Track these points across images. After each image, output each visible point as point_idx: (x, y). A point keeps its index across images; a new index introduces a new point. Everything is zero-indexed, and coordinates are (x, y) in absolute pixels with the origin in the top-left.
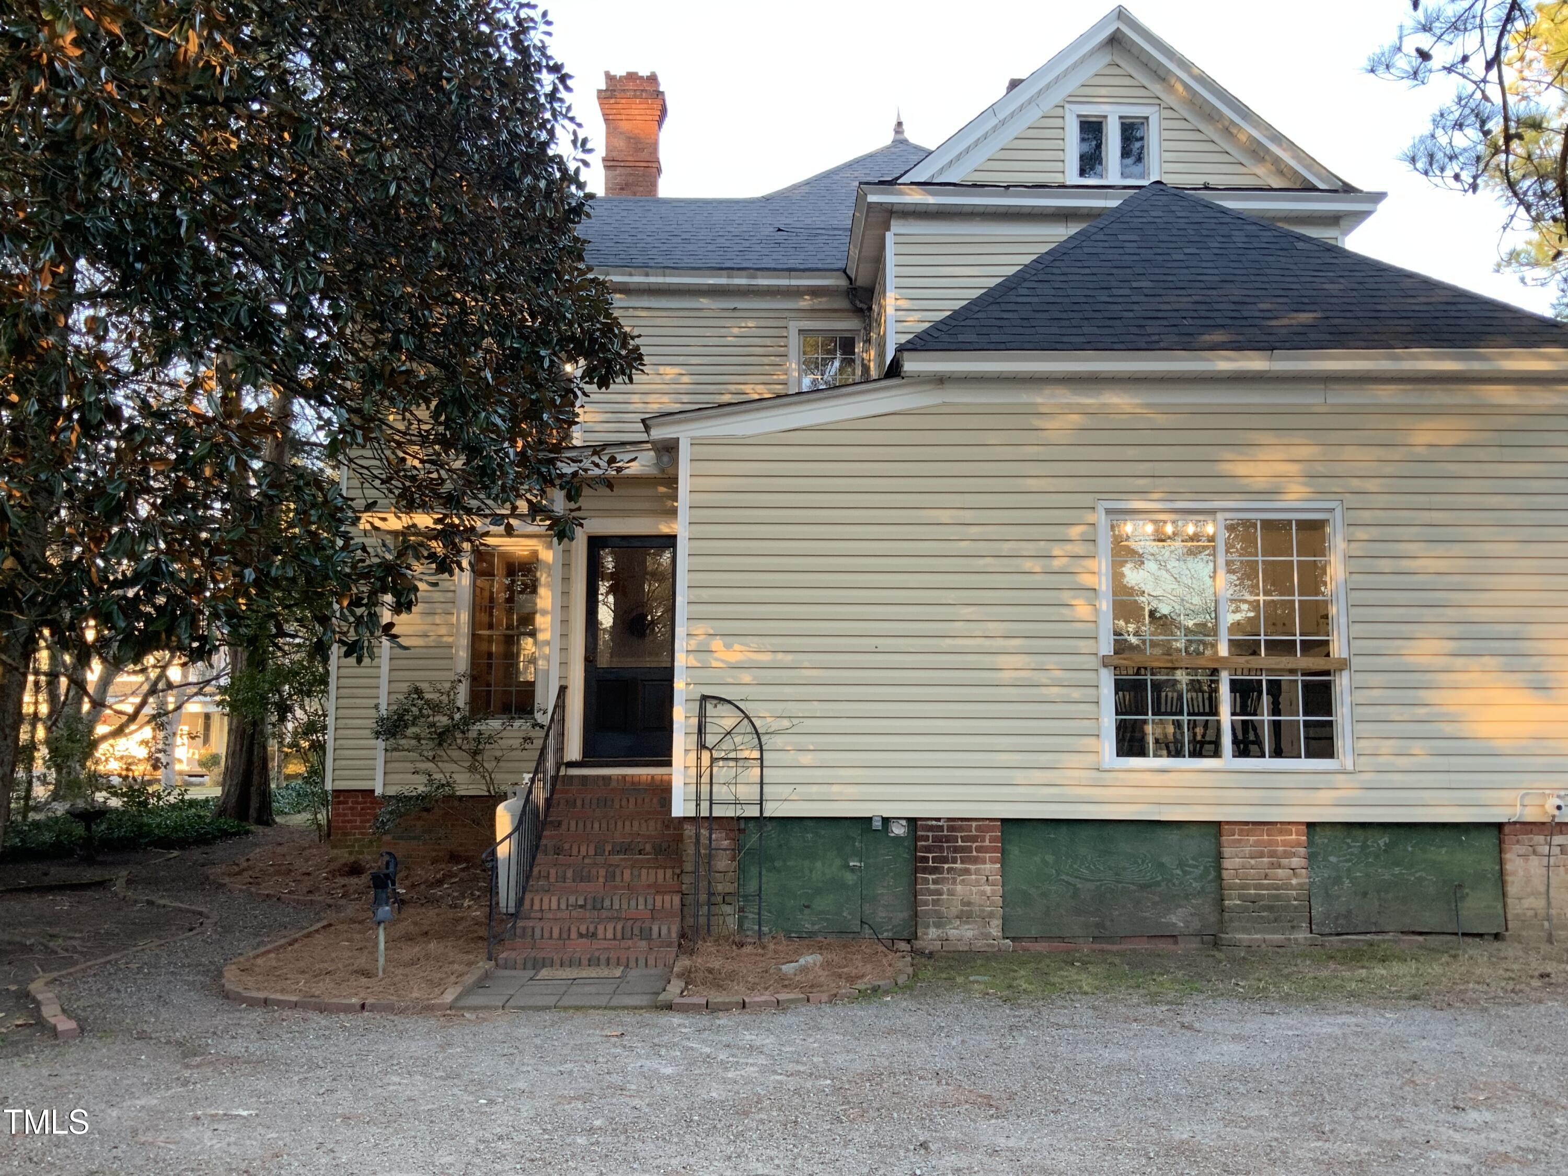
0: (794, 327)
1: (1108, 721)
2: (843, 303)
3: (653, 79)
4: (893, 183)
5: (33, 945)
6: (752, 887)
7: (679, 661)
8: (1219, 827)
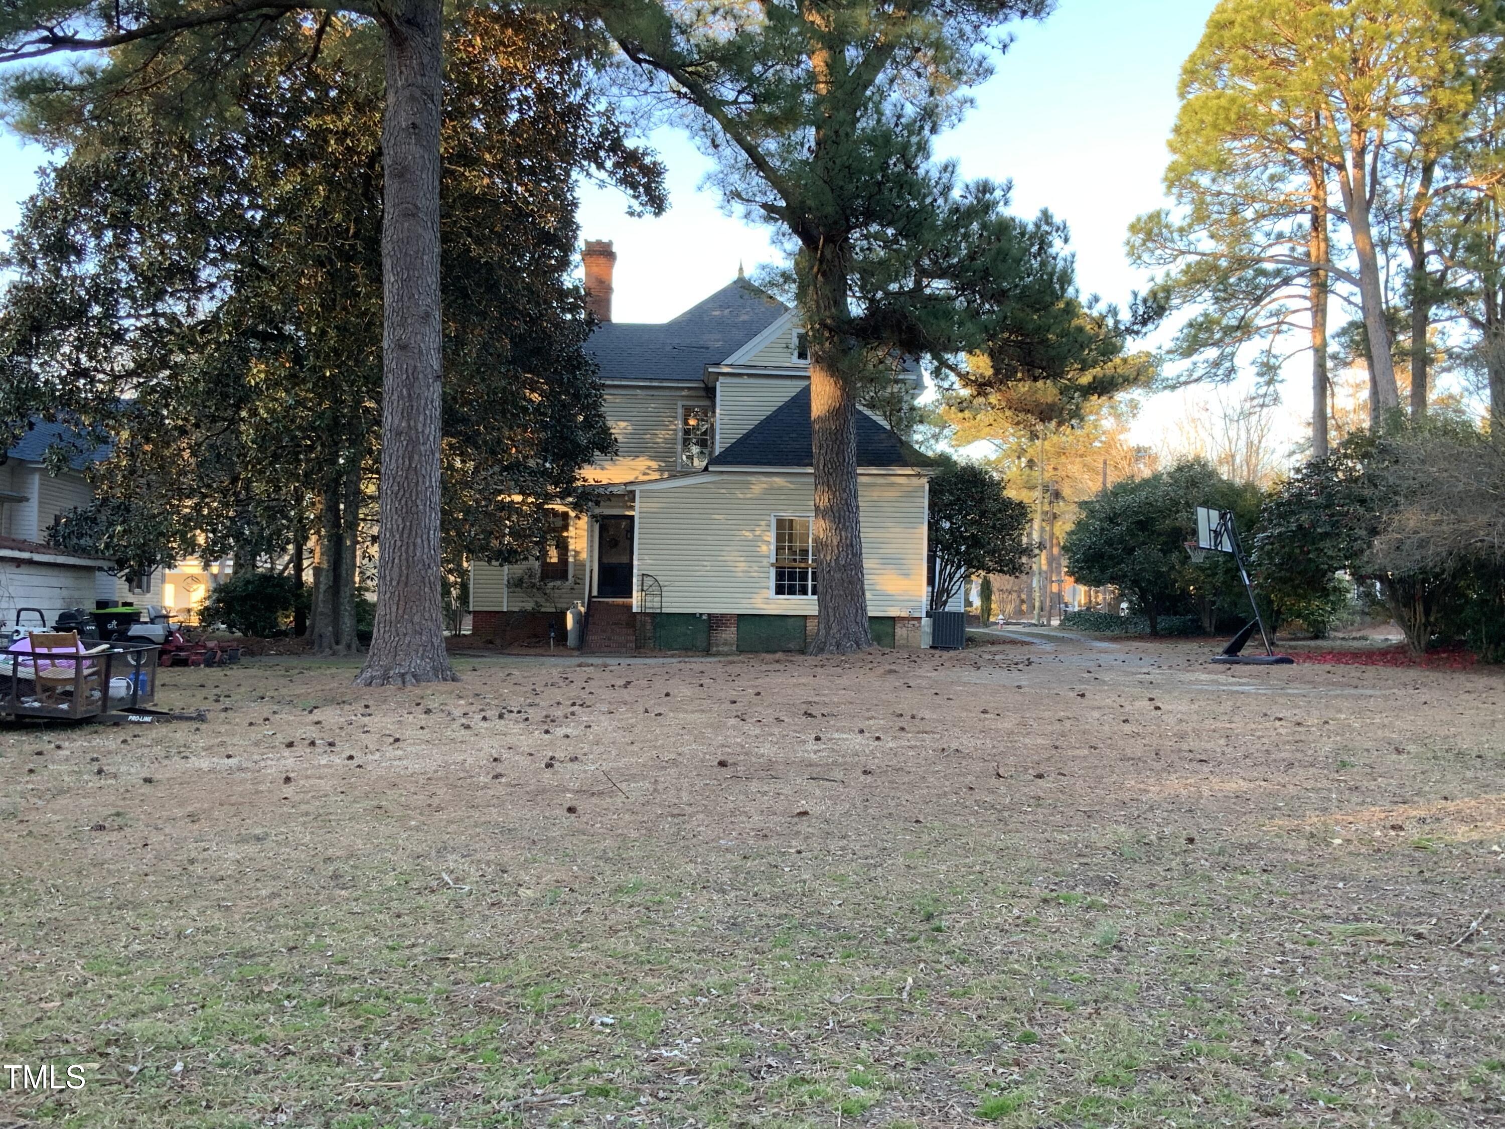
0: (680, 403)
1: (772, 583)
2: (703, 393)
3: (609, 244)
4: (719, 364)
6: (658, 634)
7: (635, 563)
8: (805, 617)
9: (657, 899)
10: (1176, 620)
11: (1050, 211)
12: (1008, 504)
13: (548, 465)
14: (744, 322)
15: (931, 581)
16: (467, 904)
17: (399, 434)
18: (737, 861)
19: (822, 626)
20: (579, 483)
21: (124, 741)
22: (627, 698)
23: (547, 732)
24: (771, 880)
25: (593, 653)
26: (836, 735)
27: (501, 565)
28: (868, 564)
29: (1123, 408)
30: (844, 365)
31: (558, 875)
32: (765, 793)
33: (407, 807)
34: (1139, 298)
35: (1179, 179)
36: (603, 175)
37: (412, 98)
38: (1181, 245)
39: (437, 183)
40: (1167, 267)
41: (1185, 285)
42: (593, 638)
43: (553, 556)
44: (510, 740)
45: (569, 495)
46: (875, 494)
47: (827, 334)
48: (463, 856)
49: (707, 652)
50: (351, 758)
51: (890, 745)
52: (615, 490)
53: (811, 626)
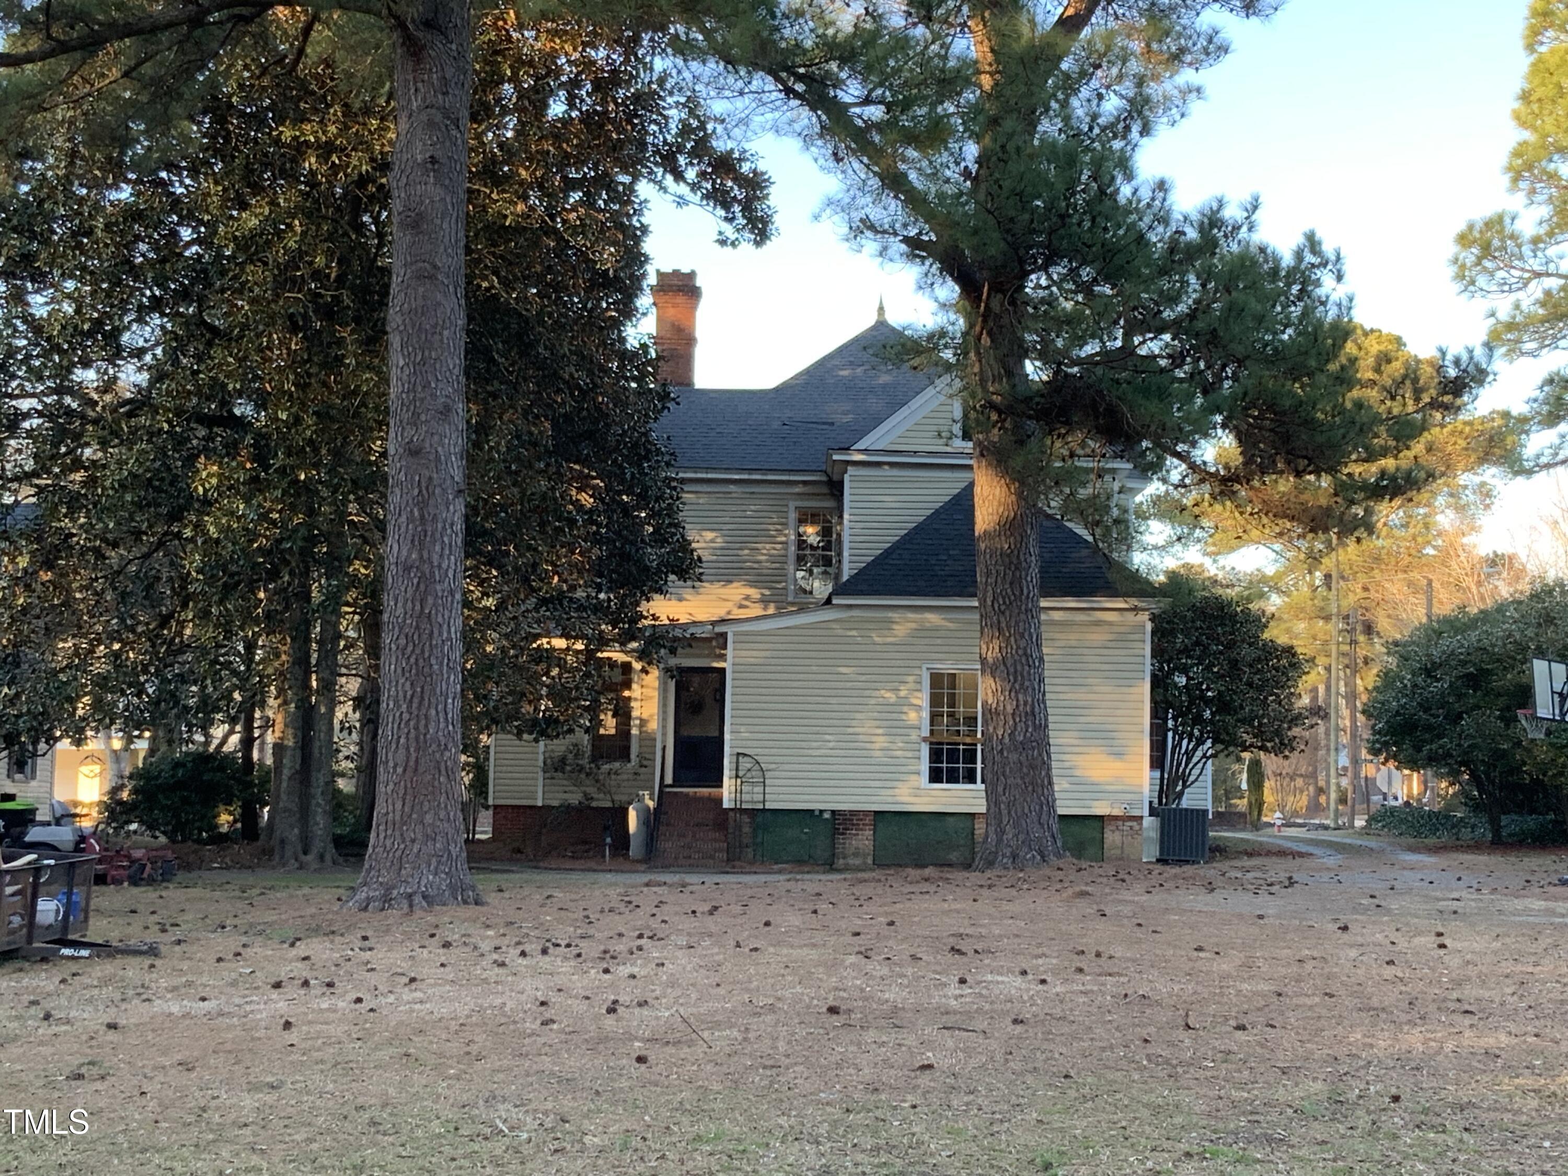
0: (792, 505)
1: (924, 766)
2: (825, 490)
3: (692, 275)
4: (848, 449)
6: (759, 840)
7: (727, 736)
8: (972, 815)
9: (741, 1148)
10: (1531, 822)
11: (1319, 235)
12: (1271, 650)
13: (602, 596)
14: (885, 386)
15: (1157, 762)
16: (527, 1150)
17: (407, 569)
18: (836, 1112)
19: (992, 829)
20: (646, 622)
21: (63, 981)
22: (713, 929)
23: (606, 971)
24: (875, 1134)
25: (666, 867)
26: (989, 977)
27: (536, 741)
28: (1059, 738)
29: (1470, 497)
30: (1018, 462)
31: (627, 1125)
32: (883, 1044)
33: (441, 1055)
34: (1449, 357)
35: (1530, 167)
36: (683, 189)
37: (431, 124)
38: (1535, 264)
39: (461, 234)
40: (1513, 297)
41: (1542, 322)
42: (667, 845)
43: (609, 726)
44: (559, 981)
45: (634, 638)
46: (1072, 637)
47: (994, 417)
48: (516, 1106)
49: (830, 865)
50: (359, 1000)
51: (1058, 989)
52: (698, 631)
53: (980, 828)
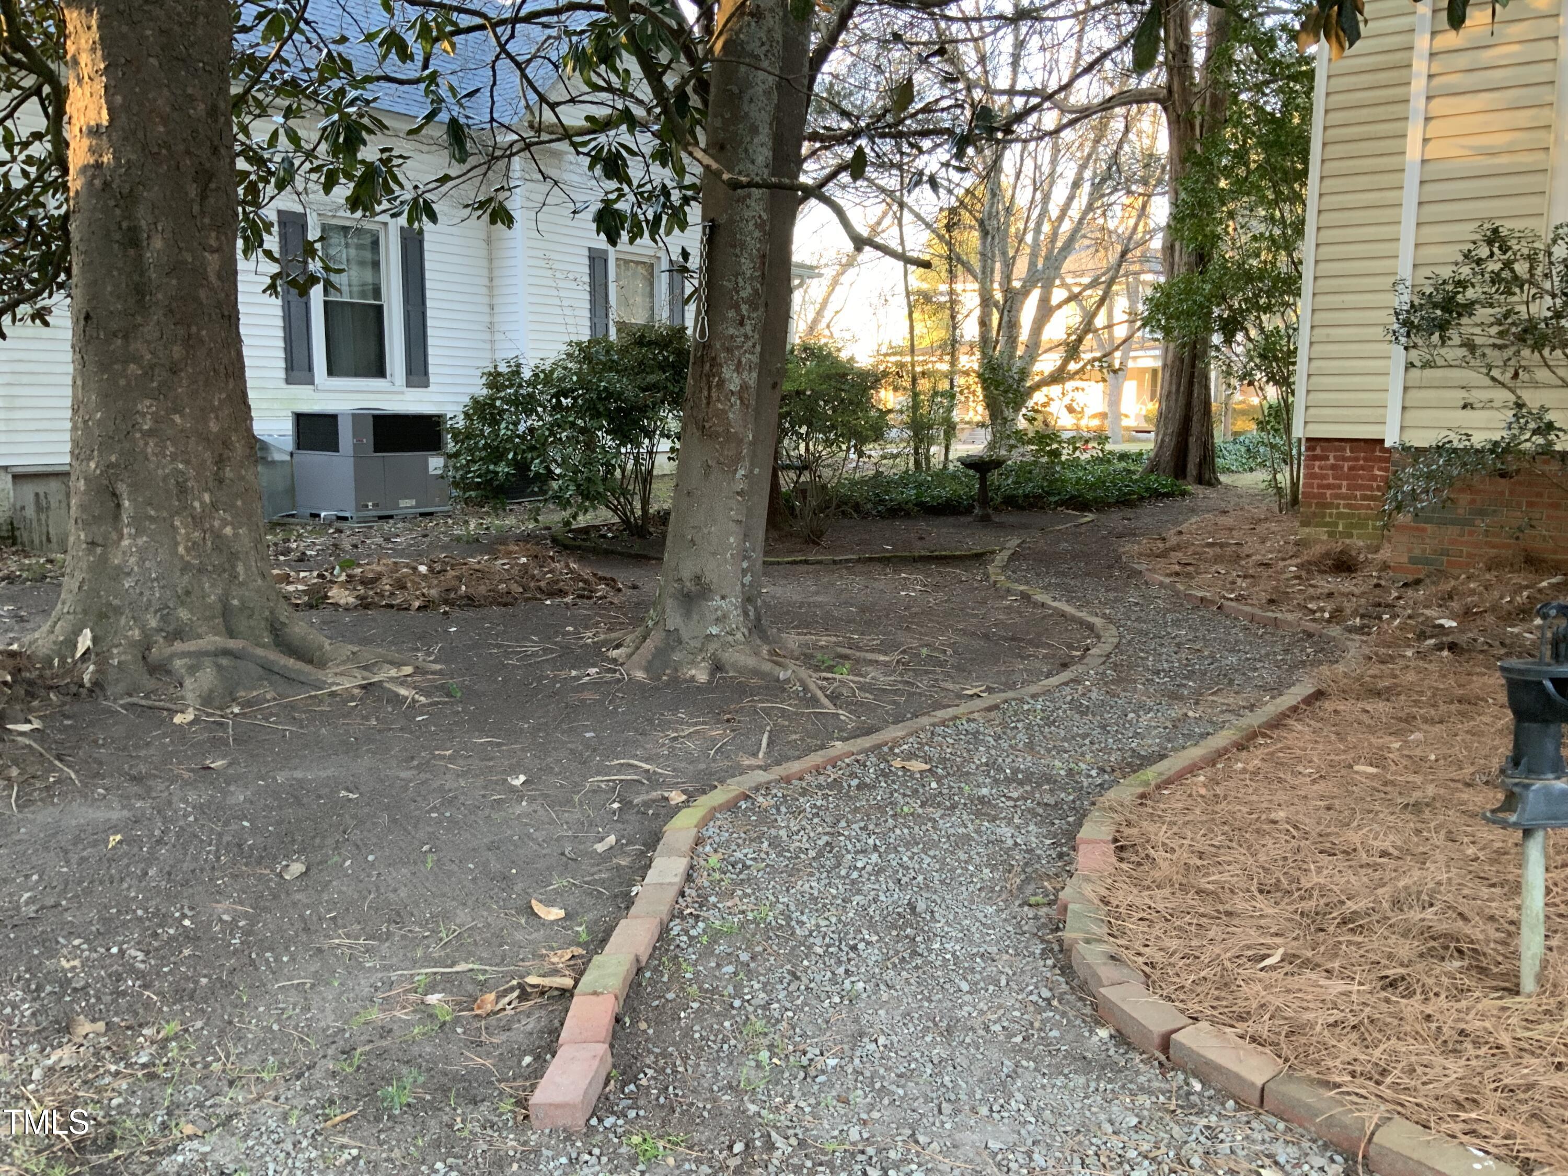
5: (787, 681)
